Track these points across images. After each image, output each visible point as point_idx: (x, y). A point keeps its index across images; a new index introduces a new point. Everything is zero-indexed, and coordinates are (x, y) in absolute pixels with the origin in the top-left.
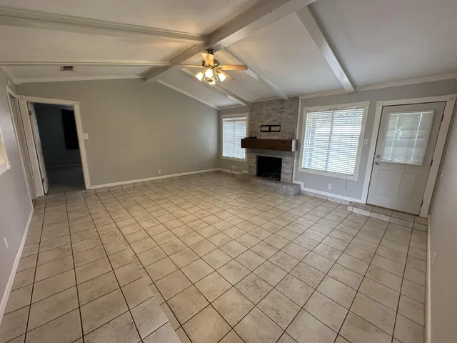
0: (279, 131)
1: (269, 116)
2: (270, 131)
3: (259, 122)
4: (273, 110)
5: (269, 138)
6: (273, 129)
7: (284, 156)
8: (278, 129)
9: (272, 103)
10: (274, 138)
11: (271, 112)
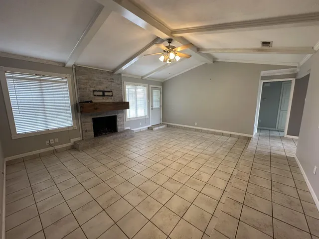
0: (112, 96)
1: (100, 83)
2: (104, 95)
3: (91, 87)
4: (105, 79)
5: (104, 101)
6: (106, 94)
7: (118, 113)
8: (110, 94)
9: (102, 73)
10: (108, 101)
11: (102, 80)
